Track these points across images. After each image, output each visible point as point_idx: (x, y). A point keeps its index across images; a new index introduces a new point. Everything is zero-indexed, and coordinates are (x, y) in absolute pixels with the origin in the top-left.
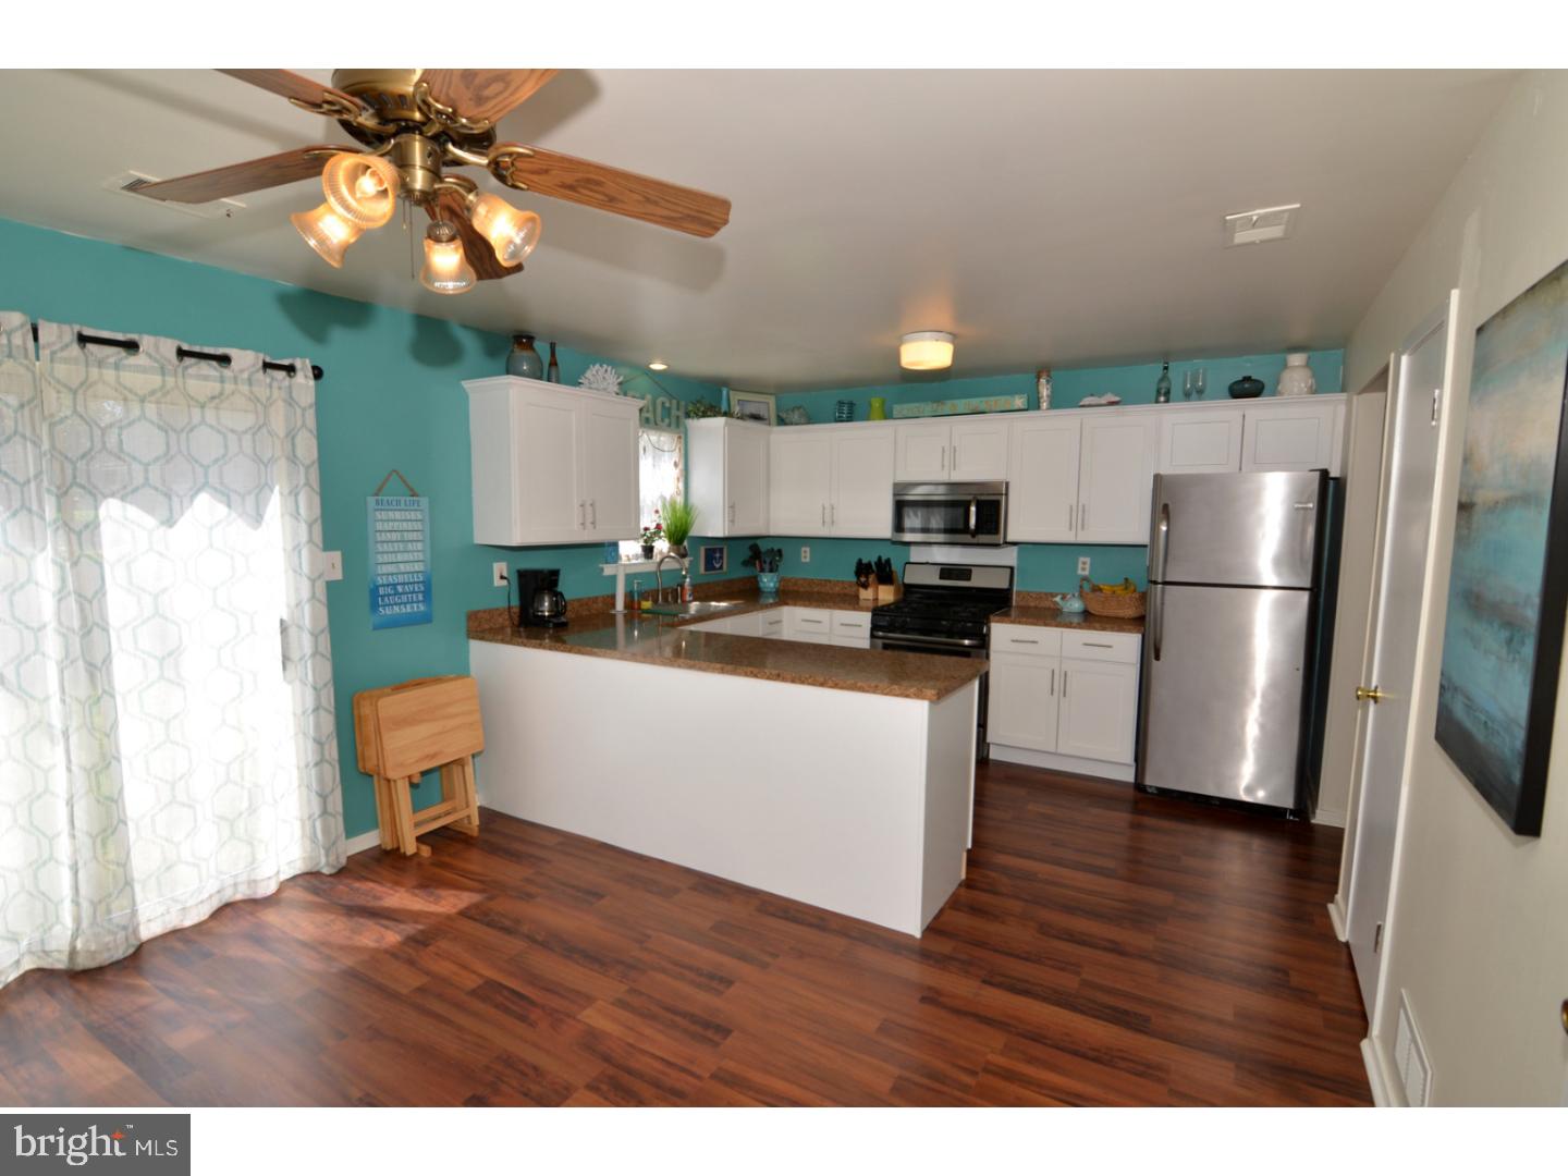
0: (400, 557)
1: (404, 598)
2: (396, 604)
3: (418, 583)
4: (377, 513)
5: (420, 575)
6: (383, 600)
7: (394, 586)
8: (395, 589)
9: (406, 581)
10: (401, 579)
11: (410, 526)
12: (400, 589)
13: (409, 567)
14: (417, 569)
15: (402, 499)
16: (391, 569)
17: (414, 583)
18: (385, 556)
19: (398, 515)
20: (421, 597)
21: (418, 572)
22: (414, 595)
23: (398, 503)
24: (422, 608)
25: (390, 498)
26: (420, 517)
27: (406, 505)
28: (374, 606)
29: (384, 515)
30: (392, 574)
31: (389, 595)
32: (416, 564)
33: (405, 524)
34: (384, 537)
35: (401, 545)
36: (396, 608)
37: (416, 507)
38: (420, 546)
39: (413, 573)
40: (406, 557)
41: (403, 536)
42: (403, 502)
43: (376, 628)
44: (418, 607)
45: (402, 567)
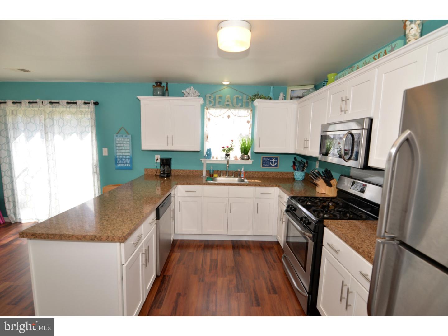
0: (123, 151)
1: (124, 162)
2: (122, 163)
3: (129, 158)
4: (117, 139)
5: (129, 156)
6: (118, 162)
7: (122, 158)
8: (122, 159)
9: (125, 157)
10: (123, 157)
11: (125, 142)
12: (123, 159)
13: (126, 154)
14: (128, 154)
15: (123, 135)
16: (121, 154)
17: (127, 158)
18: (119, 150)
19: (122, 140)
20: (129, 162)
21: (128, 155)
22: (127, 162)
23: (122, 136)
24: (129, 165)
25: (120, 135)
26: (129, 140)
27: (124, 137)
28: (116, 163)
29: (118, 139)
30: (121, 155)
31: (120, 161)
32: (128, 153)
33: (124, 142)
34: (118, 145)
35: (123, 148)
36: (122, 165)
37: (127, 137)
38: (129, 148)
39: (127, 155)
40: (124, 151)
41: (124, 145)
42: (123, 136)
43: (117, 169)
44: (128, 165)
45: (124, 154)
